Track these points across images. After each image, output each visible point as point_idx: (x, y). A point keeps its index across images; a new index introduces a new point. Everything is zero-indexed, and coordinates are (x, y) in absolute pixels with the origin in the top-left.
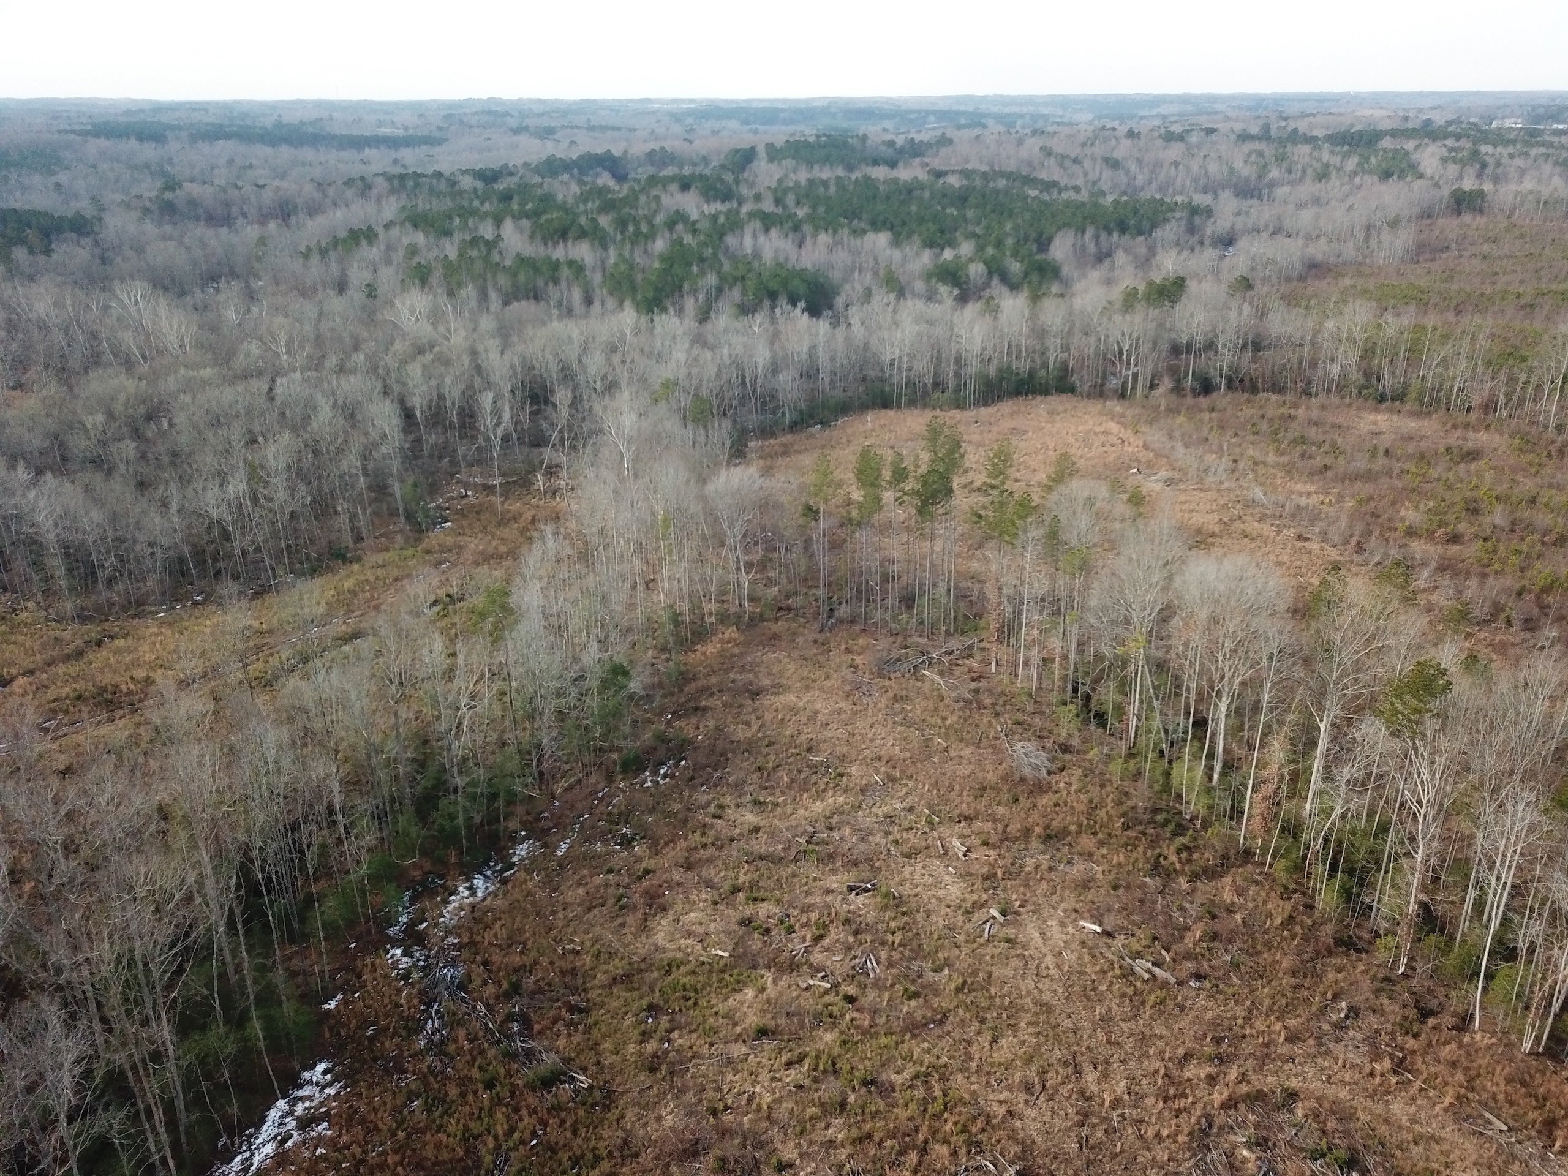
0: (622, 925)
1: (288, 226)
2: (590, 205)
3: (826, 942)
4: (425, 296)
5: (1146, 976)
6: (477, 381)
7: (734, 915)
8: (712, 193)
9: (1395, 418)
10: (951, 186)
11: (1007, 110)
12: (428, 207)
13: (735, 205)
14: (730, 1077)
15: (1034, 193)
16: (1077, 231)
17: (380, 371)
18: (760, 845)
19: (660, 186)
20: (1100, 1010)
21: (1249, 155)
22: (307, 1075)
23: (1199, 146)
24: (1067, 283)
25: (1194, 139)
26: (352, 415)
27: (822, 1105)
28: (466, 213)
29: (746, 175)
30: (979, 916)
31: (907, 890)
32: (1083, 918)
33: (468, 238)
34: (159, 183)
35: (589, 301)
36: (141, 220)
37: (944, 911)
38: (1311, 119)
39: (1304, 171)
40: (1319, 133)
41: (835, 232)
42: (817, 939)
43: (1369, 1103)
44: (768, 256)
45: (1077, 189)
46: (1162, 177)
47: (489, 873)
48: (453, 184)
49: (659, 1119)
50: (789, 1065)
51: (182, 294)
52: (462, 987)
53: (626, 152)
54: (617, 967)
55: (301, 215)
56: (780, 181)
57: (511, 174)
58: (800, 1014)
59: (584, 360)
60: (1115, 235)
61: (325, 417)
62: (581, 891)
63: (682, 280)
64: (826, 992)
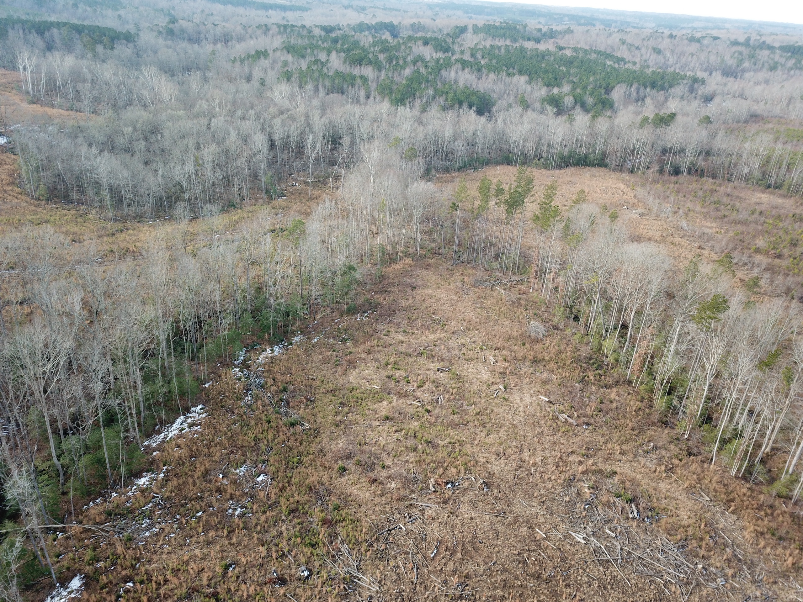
0: (336, 372)
1: (227, 47)
2: (376, 48)
3: (422, 389)
4: (288, 87)
5: (563, 420)
6: (307, 130)
7: (385, 373)
8: (439, 47)
9: (772, 197)
10: (566, 55)
11: (608, 18)
12: (296, 42)
13: (450, 54)
14: (370, 432)
15: (609, 63)
16: (628, 85)
17: (261, 121)
18: (402, 349)
19: (413, 42)
20: (538, 430)
21: (735, 53)
22: (193, 409)
23: (707, 47)
24: (615, 111)
25: (706, 42)
26: (246, 140)
27: (406, 447)
28: (314, 47)
29: (459, 40)
30: (493, 388)
31: (463, 374)
32: (541, 395)
33: (313, 60)
34: (167, 20)
35: (368, 97)
36: (157, 37)
37: (478, 383)
38: (775, 37)
39: (763, 65)
40: (777, 45)
41: (499, 73)
42: (419, 387)
43: (650, 482)
44: (461, 83)
45: (634, 63)
46: (683, 60)
47: (281, 346)
48: (310, 32)
49: (337, 444)
50: (396, 432)
51: (173, 75)
52: (263, 387)
53: (400, 23)
54: (330, 386)
55: (234, 41)
56: (476, 44)
57: (340, 29)
58: (405, 414)
59: (360, 125)
60: (648, 89)
61: (232, 139)
62: (320, 357)
63: (416, 91)
64: (418, 407)
